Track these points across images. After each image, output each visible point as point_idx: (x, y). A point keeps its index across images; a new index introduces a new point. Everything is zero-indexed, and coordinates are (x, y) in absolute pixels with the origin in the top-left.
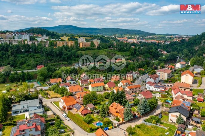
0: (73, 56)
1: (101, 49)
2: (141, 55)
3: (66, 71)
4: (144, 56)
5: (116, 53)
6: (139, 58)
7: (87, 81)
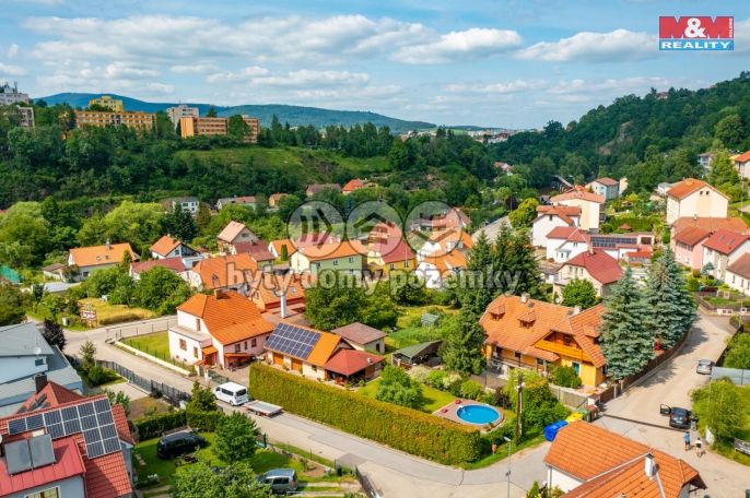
0: (160, 172)
1: (276, 146)
2: (436, 170)
3: (141, 222)
4: (444, 171)
5: (337, 162)
6: (430, 177)
7: (266, 250)
